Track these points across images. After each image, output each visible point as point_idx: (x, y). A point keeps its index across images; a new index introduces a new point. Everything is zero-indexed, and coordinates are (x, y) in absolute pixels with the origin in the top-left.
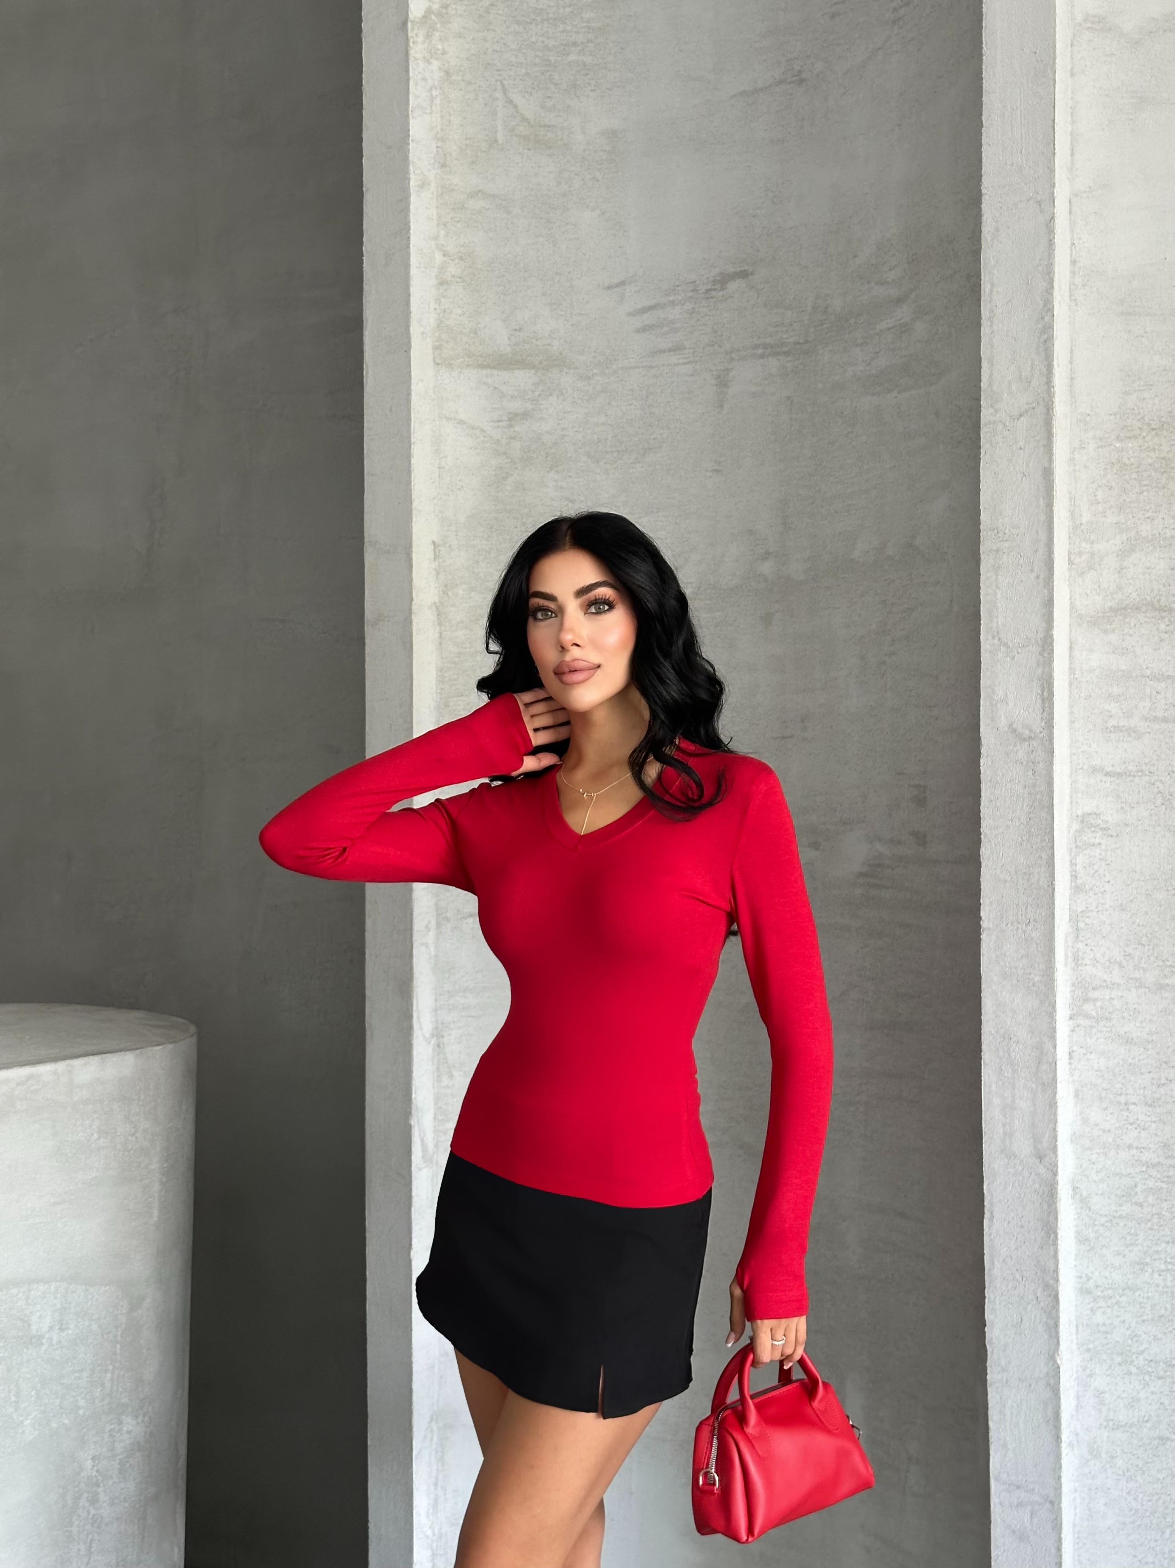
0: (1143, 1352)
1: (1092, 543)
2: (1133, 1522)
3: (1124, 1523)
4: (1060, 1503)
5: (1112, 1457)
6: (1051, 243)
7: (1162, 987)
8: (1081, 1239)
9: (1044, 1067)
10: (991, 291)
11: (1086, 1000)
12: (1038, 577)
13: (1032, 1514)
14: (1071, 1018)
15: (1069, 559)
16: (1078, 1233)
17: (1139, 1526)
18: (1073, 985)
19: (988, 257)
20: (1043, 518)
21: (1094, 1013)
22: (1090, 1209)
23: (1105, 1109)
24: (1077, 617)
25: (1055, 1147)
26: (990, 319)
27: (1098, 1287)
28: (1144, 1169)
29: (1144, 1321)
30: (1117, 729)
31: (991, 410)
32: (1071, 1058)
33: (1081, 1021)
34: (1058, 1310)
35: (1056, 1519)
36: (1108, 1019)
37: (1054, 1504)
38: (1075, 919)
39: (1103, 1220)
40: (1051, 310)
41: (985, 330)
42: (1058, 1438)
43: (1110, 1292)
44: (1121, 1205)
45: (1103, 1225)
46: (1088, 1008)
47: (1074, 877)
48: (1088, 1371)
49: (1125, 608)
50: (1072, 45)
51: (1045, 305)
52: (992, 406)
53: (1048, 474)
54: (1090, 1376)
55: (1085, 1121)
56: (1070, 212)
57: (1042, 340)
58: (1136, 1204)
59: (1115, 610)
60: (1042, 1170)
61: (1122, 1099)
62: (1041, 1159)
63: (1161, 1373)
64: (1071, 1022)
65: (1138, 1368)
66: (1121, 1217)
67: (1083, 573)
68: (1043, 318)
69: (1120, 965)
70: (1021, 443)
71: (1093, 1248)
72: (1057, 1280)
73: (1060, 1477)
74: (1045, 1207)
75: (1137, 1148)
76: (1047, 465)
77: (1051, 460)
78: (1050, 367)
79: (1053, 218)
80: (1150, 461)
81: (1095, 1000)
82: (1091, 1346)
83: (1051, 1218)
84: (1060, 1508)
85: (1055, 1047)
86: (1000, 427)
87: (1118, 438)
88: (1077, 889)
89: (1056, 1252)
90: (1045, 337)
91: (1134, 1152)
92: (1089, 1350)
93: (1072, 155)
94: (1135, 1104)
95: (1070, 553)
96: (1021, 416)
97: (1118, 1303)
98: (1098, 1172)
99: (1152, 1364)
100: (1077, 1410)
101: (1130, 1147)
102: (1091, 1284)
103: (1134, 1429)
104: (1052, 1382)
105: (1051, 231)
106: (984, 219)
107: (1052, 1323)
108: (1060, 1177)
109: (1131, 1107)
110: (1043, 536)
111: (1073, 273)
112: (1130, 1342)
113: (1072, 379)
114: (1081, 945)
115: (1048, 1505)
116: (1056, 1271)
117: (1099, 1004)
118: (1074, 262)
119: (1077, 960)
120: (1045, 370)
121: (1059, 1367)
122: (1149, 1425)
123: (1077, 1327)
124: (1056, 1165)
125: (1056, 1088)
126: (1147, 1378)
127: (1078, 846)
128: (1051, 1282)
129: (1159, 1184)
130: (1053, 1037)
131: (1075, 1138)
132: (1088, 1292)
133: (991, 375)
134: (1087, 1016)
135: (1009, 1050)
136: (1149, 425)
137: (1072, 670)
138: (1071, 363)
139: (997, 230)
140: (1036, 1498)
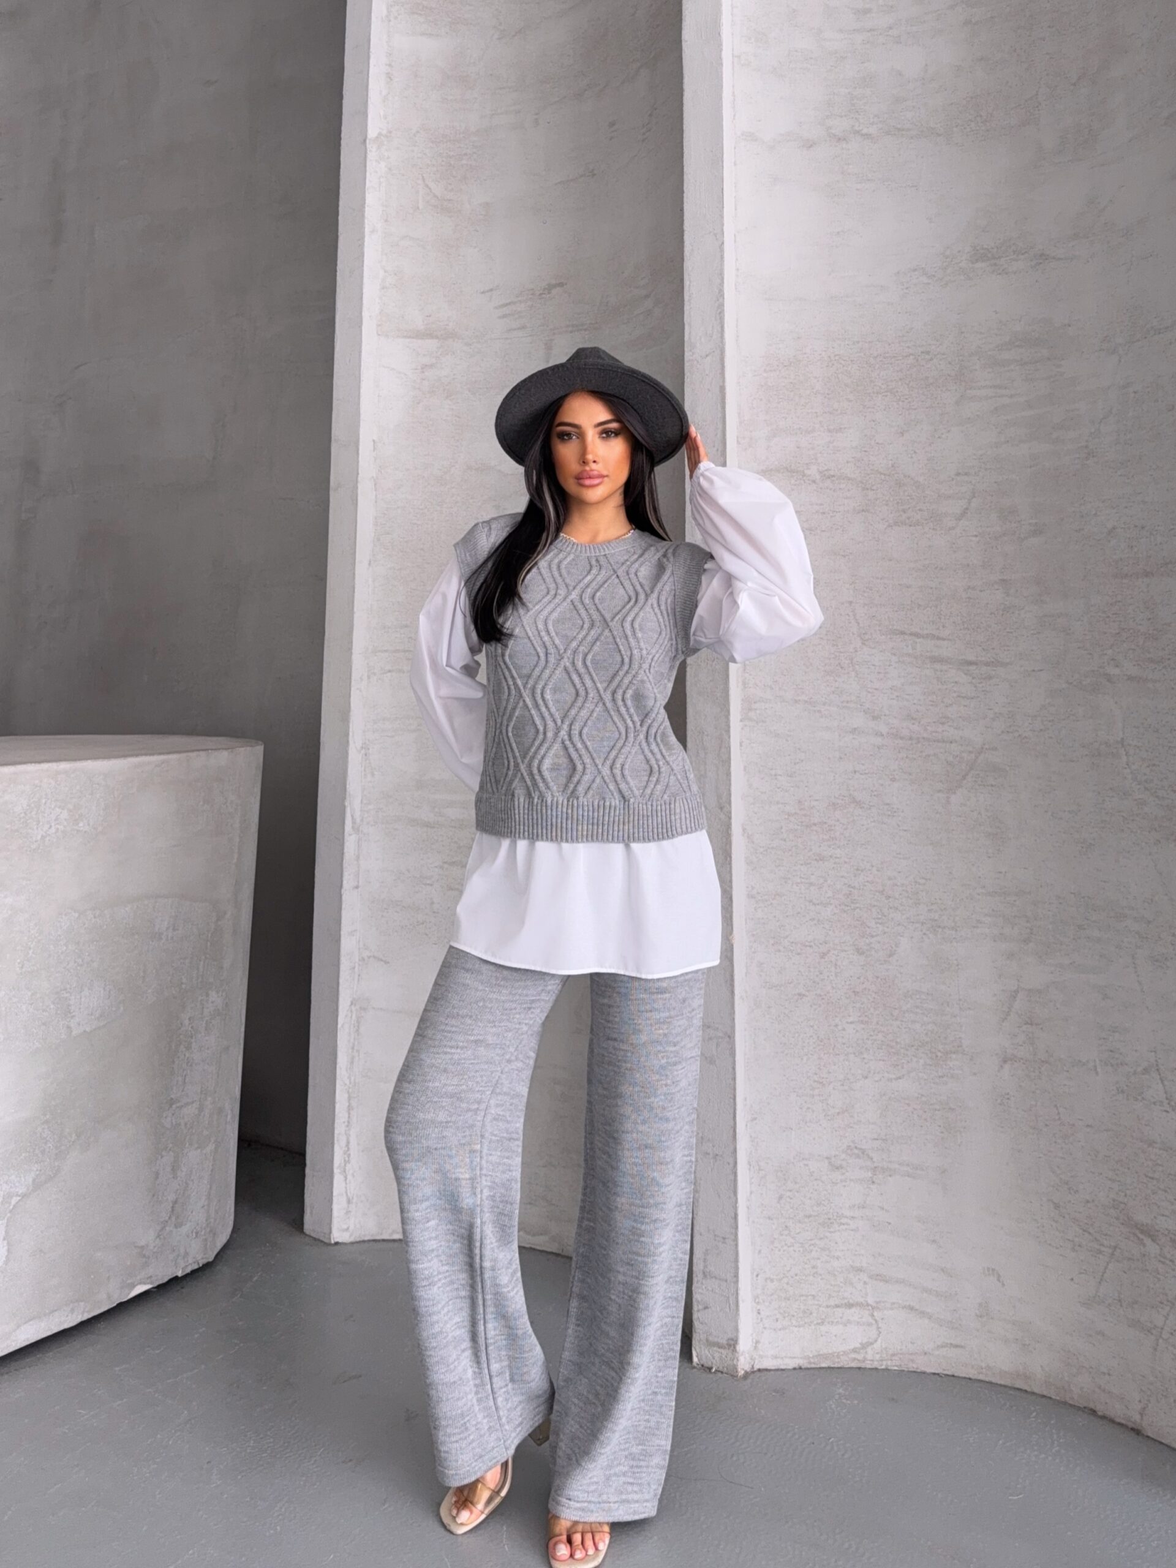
0: (787, 937)
1: (751, 432)
2: (783, 1052)
3: (777, 1053)
4: (734, 1037)
5: (769, 1007)
6: (722, 257)
7: (796, 701)
9: (723, 750)
10: (690, 285)
11: (750, 709)
12: (718, 450)
13: (718, 1045)
14: (741, 721)
15: (738, 441)
17: (787, 1054)
18: (743, 700)
19: (688, 265)
20: (720, 415)
21: (755, 718)
22: (753, 842)
23: (762, 779)
25: (730, 801)
26: (689, 301)
27: (758, 893)
28: (786, 817)
29: (787, 916)
31: (691, 353)
32: (741, 745)
33: (746, 722)
34: (732, 907)
35: (732, 1048)
36: (764, 722)
37: (731, 1037)
39: (762, 850)
40: (722, 296)
41: (686, 308)
42: (733, 993)
43: (766, 897)
44: (772, 840)
45: (762, 853)
46: (752, 714)
48: (753, 949)
49: (771, 470)
50: (735, 148)
51: (719, 293)
52: (691, 351)
53: (722, 389)
54: (754, 952)
56: (735, 241)
57: (718, 312)
58: (782, 839)
60: (722, 816)
61: (773, 772)
62: (721, 808)
63: (799, 951)
64: (741, 723)
65: (784, 948)
66: (772, 848)
67: (746, 449)
68: (718, 300)
69: (771, 687)
70: (707, 372)
71: (756, 868)
72: (731, 887)
73: (734, 1019)
74: (724, 840)
75: (782, 803)
76: (721, 384)
77: (724, 381)
78: (722, 327)
79: (723, 243)
80: (783, 384)
81: (756, 709)
82: (755, 933)
83: (728, 847)
84: (734, 1041)
85: (729, 737)
86: (695, 362)
87: (765, 371)
89: (731, 868)
90: (719, 310)
91: (780, 806)
92: (753, 935)
93: (736, 210)
94: (781, 775)
95: (737, 437)
96: (707, 356)
97: (771, 904)
98: (758, 819)
99: (793, 945)
100: (746, 976)
101: (778, 803)
102: (755, 891)
103: (782, 988)
104: (729, 955)
105: (722, 250)
106: (685, 244)
107: (728, 915)
108: (733, 821)
109: (779, 777)
111: (737, 276)
112: (779, 930)
113: (738, 336)
115: (728, 1039)
116: (731, 881)
117: (758, 712)
118: (738, 270)
120: (720, 330)
121: (732, 945)
122: (792, 985)
123: (746, 920)
124: (730, 813)
125: (730, 763)
126: (790, 954)
128: (728, 889)
129: (796, 827)
130: (728, 731)
132: (753, 897)
133: (690, 333)
134: (750, 719)
135: (702, 740)
136: (783, 363)
138: (737, 327)
139: (692, 250)
140: (721, 1034)
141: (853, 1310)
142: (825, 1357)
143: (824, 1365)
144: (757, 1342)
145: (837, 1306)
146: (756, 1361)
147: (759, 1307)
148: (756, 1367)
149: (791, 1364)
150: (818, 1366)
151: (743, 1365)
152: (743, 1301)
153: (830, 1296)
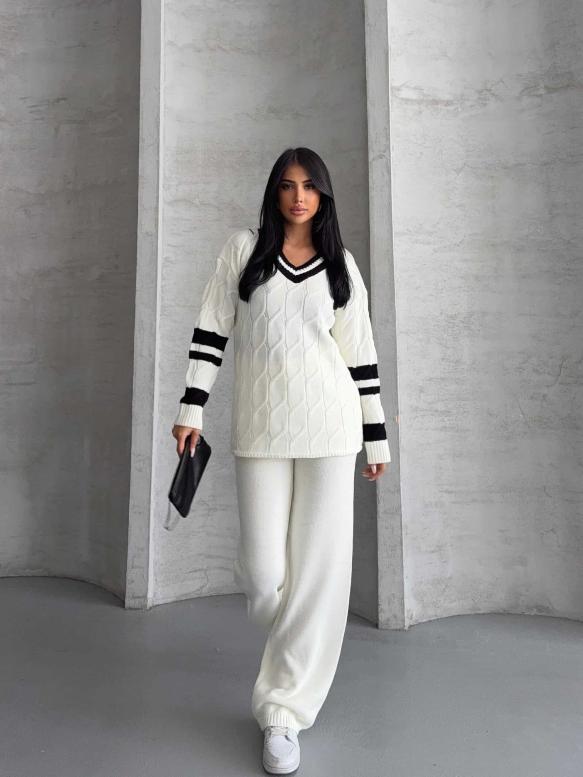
7: (185, 306)
8: (161, 380)
13: (143, 463)
14: (161, 315)
15: (163, 186)
16: (160, 378)
18: (161, 306)
20: (156, 174)
21: (167, 314)
22: (163, 371)
23: (169, 342)
24: (165, 202)
25: (155, 353)
30: (174, 234)
31: (142, 143)
32: (160, 327)
33: (163, 316)
34: (154, 401)
35: (150, 464)
36: (171, 316)
37: (150, 459)
38: (162, 287)
40: (159, 118)
42: (152, 439)
43: (168, 394)
44: (172, 369)
45: (166, 375)
46: (165, 313)
47: (162, 275)
48: (161, 419)
49: (178, 201)
50: (165, 48)
51: (157, 116)
52: (142, 141)
53: (158, 162)
55: (163, 345)
59: (175, 201)
60: (151, 360)
61: (174, 338)
64: (160, 317)
67: (167, 190)
69: (174, 300)
70: (150, 153)
71: (165, 382)
72: (154, 392)
77: (159, 158)
78: (159, 133)
81: (167, 310)
82: (162, 411)
86: (145, 148)
87: (176, 154)
88: (163, 279)
96: (150, 145)
98: (166, 360)
100: (158, 430)
102: (163, 393)
105: (159, 96)
107: (152, 404)
108: (156, 362)
109: (176, 341)
110: (156, 179)
113: (165, 138)
114: (164, 295)
115: (148, 460)
117: (168, 312)
119: (162, 299)
120: (157, 134)
121: (153, 417)
123: (159, 405)
124: (155, 358)
127: (164, 266)
128: (152, 392)
131: (160, 350)
133: (142, 133)
137: (163, 217)
140: (145, 458)
141: (198, 573)
142: (185, 595)
143: (184, 599)
144: (155, 593)
145: (191, 572)
146: (155, 601)
147: (156, 578)
148: (155, 604)
149: (169, 600)
150: (181, 599)
151: (150, 604)
152: (150, 576)
153: (188, 568)
